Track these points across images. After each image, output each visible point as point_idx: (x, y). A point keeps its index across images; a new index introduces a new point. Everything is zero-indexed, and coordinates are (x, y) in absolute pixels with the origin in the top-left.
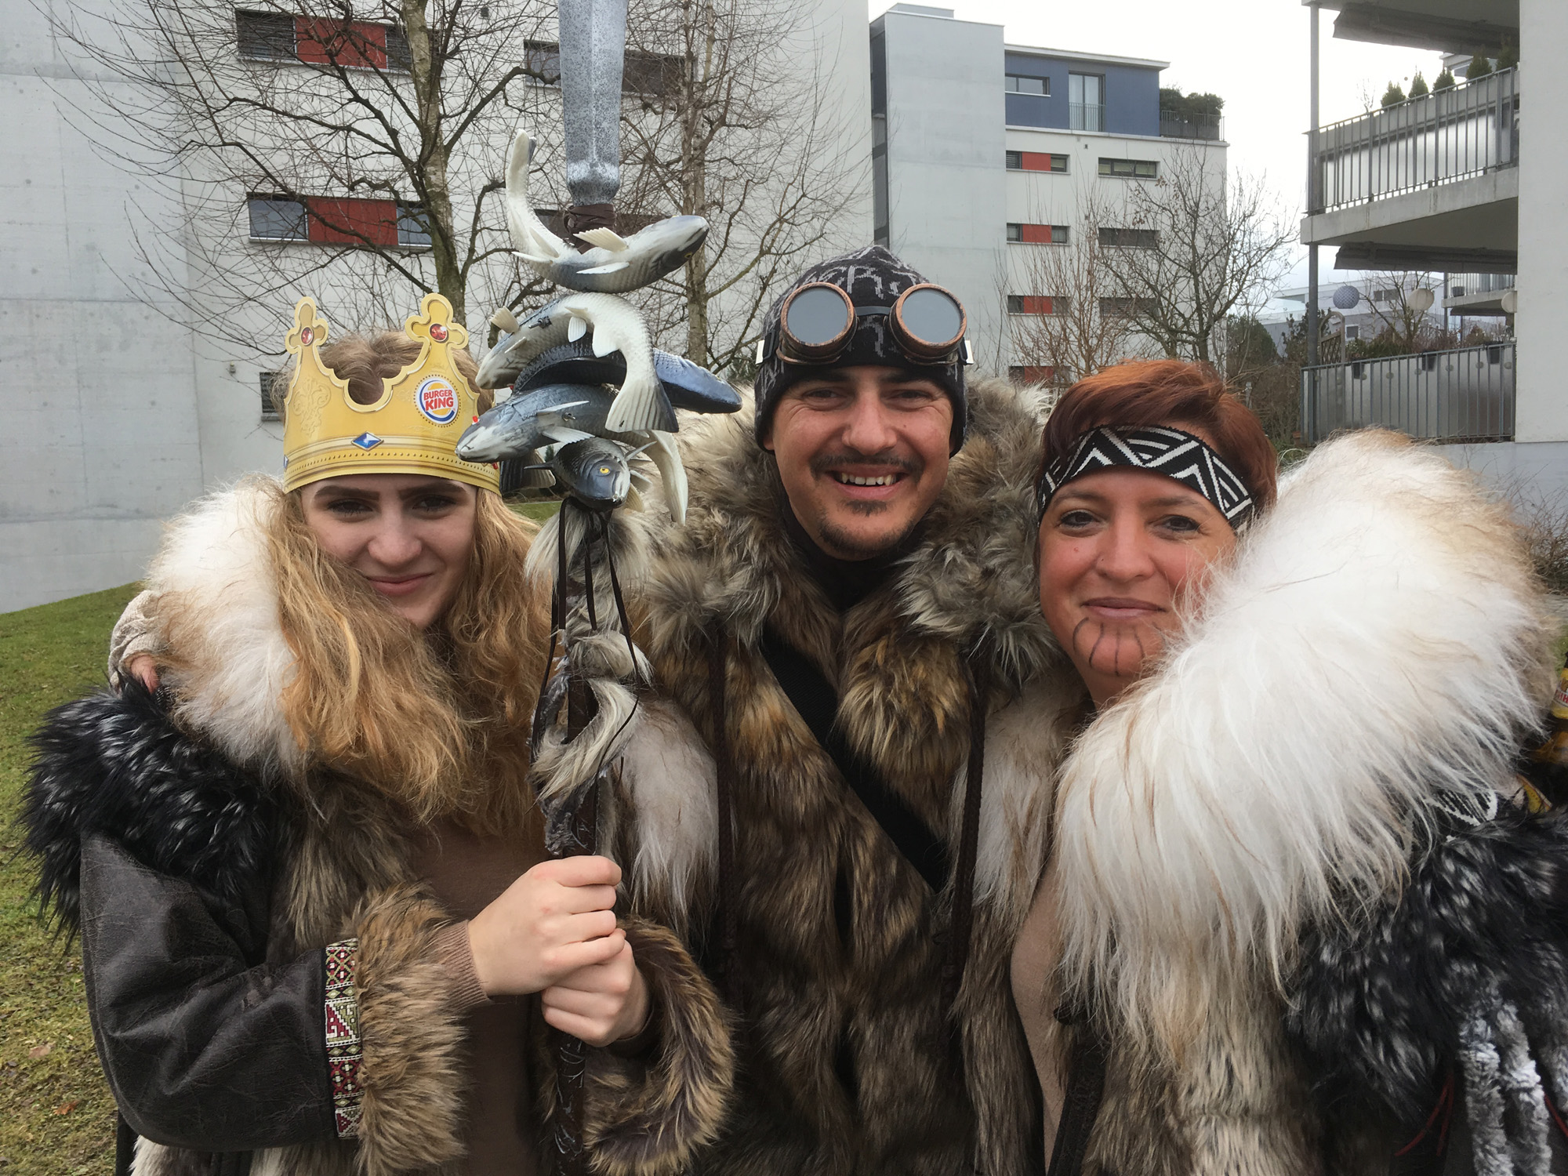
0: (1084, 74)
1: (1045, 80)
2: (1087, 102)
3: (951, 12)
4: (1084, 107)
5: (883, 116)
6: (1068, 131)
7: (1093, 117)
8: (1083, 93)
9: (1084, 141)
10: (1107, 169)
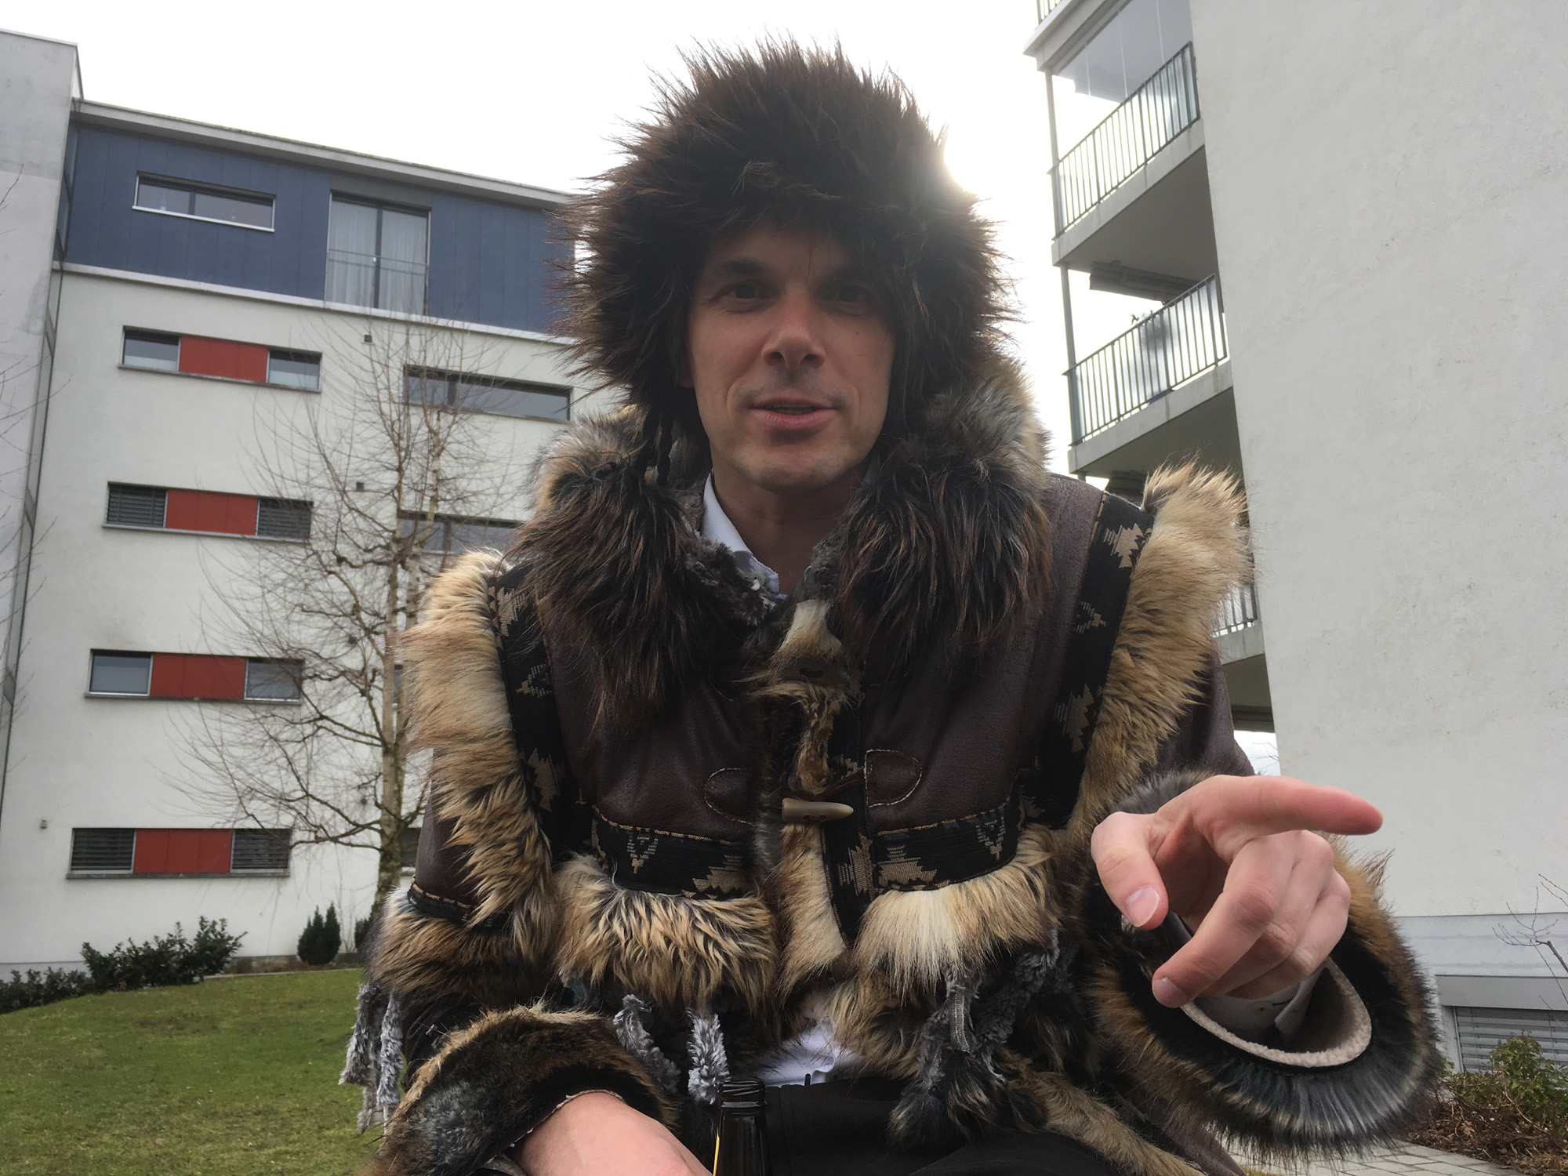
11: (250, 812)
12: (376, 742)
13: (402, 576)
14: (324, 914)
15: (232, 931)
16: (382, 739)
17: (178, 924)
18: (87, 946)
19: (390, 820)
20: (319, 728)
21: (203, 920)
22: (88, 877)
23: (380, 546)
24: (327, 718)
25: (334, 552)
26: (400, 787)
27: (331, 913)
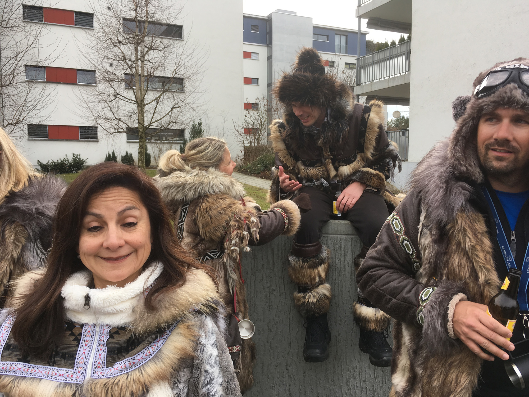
0: (341, 35)
1: (327, 36)
2: (341, 44)
3: (295, 13)
4: (340, 46)
5: (271, 46)
6: (335, 54)
7: (343, 49)
8: (340, 41)
9: (340, 57)
10: (348, 66)
11: (98, 123)
12: (135, 103)
13: (139, 49)
14: (111, 153)
15: (83, 157)
16: (137, 102)
17: (66, 155)
18: (38, 161)
19: (141, 127)
20: (117, 97)
21: (73, 154)
22: (35, 140)
23: (131, 37)
24: (120, 95)
25: (117, 39)
26: (144, 117)
27: (113, 153)
